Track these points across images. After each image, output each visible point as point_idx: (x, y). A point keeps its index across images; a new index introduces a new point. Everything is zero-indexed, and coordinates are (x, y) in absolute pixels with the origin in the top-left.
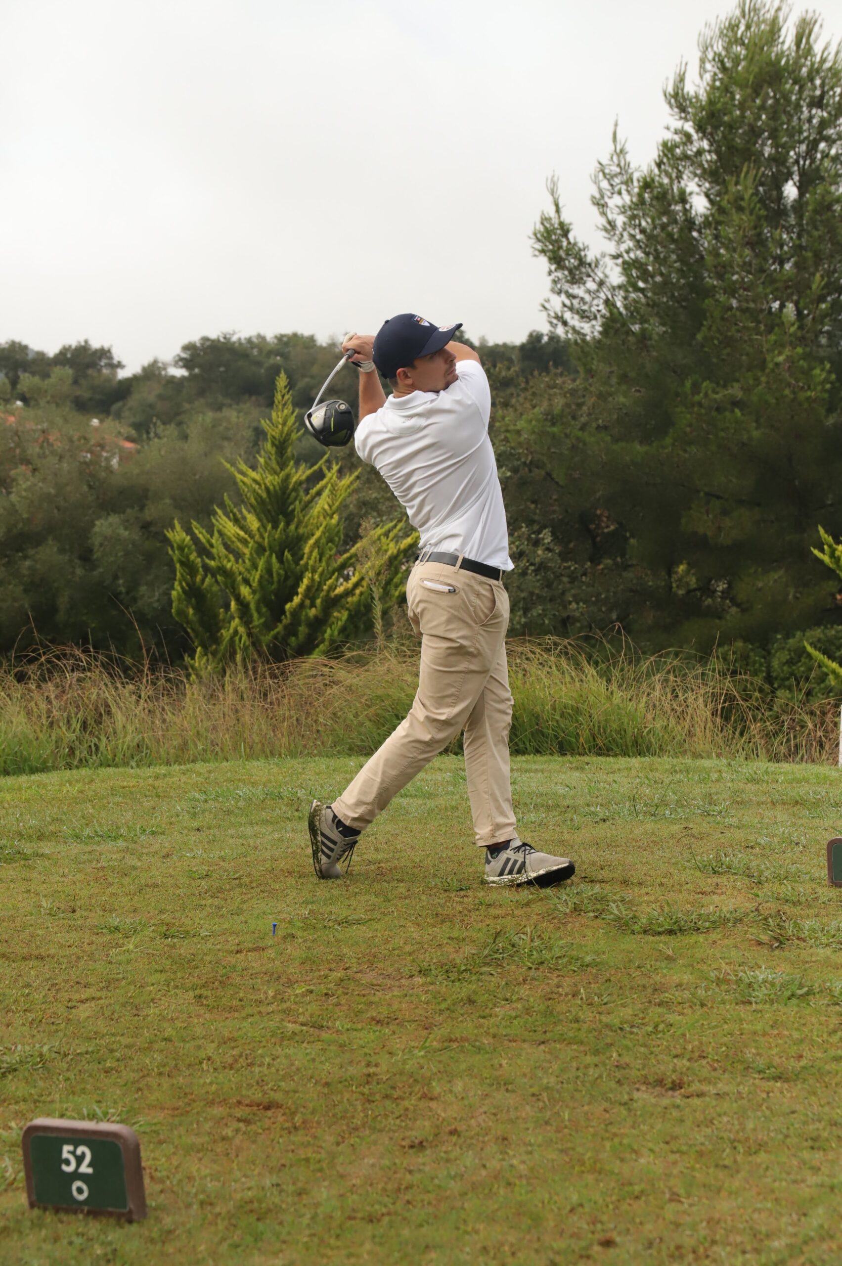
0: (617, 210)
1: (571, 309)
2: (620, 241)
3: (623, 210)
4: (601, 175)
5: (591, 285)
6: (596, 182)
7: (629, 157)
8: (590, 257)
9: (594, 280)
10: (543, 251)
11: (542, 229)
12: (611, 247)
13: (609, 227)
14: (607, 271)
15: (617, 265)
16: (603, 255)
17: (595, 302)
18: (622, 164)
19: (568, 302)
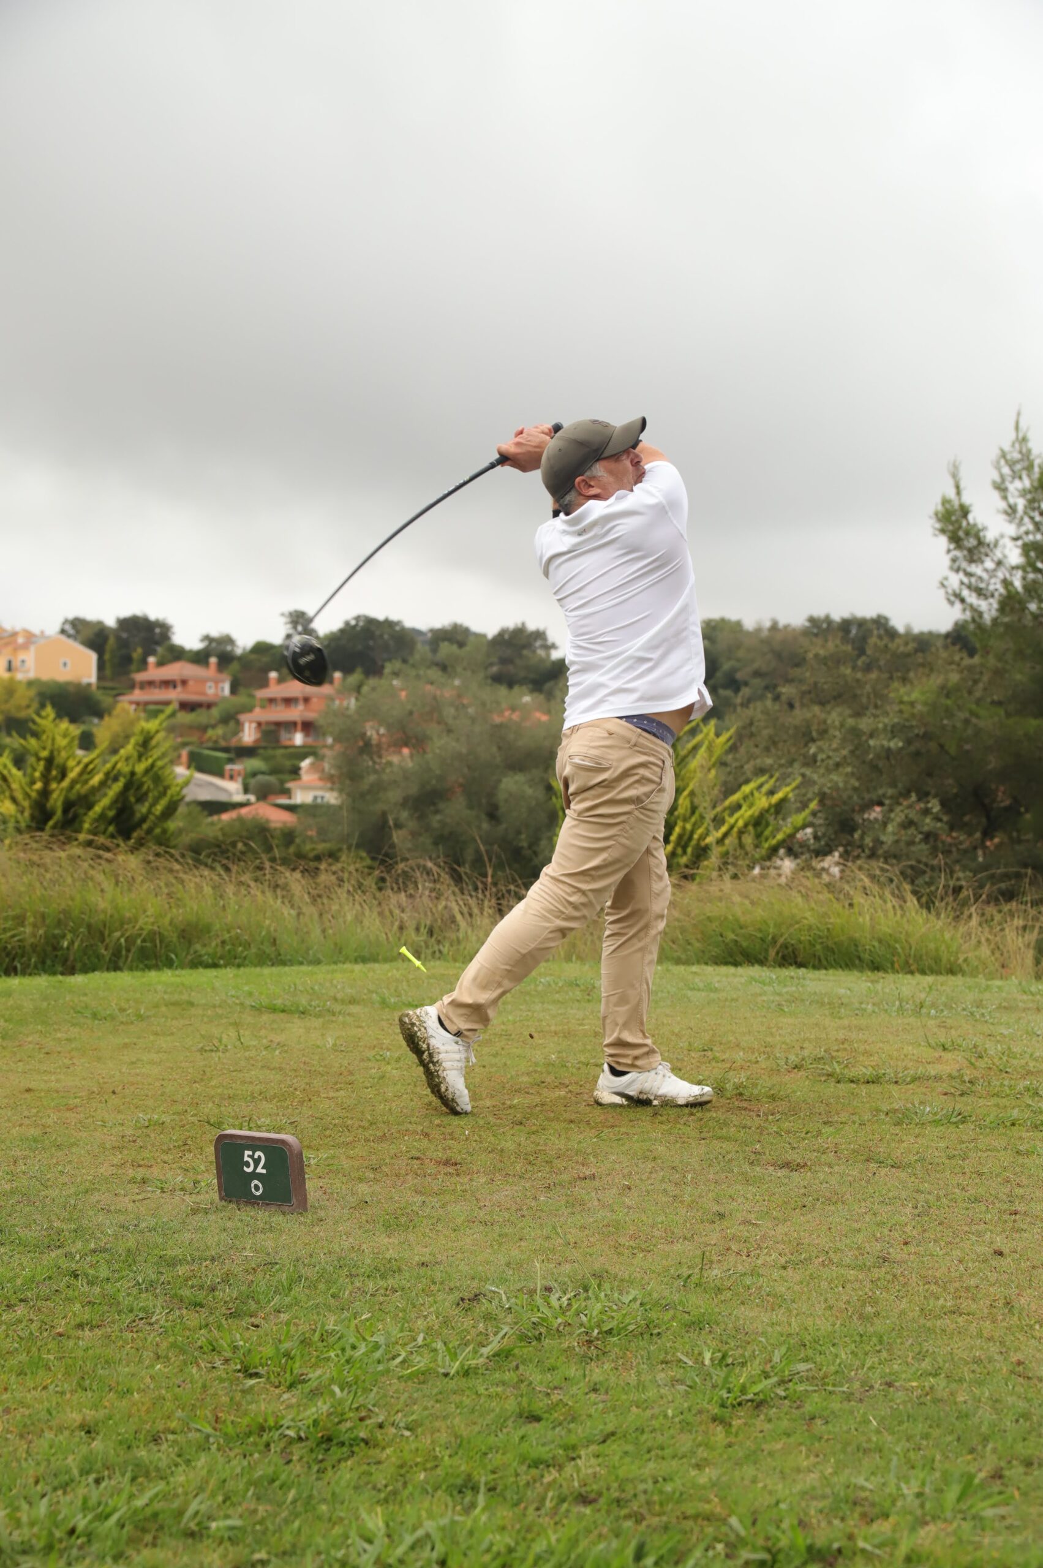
1: (969, 587)
2: (1021, 523)
5: (989, 564)
6: (998, 468)
7: (1031, 445)
8: (990, 536)
9: (992, 560)
10: (943, 531)
11: (942, 510)
12: (1011, 530)
13: (1009, 511)
14: (1007, 552)
15: (1017, 546)
16: (1002, 536)
17: (993, 581)
19: (966, 580)
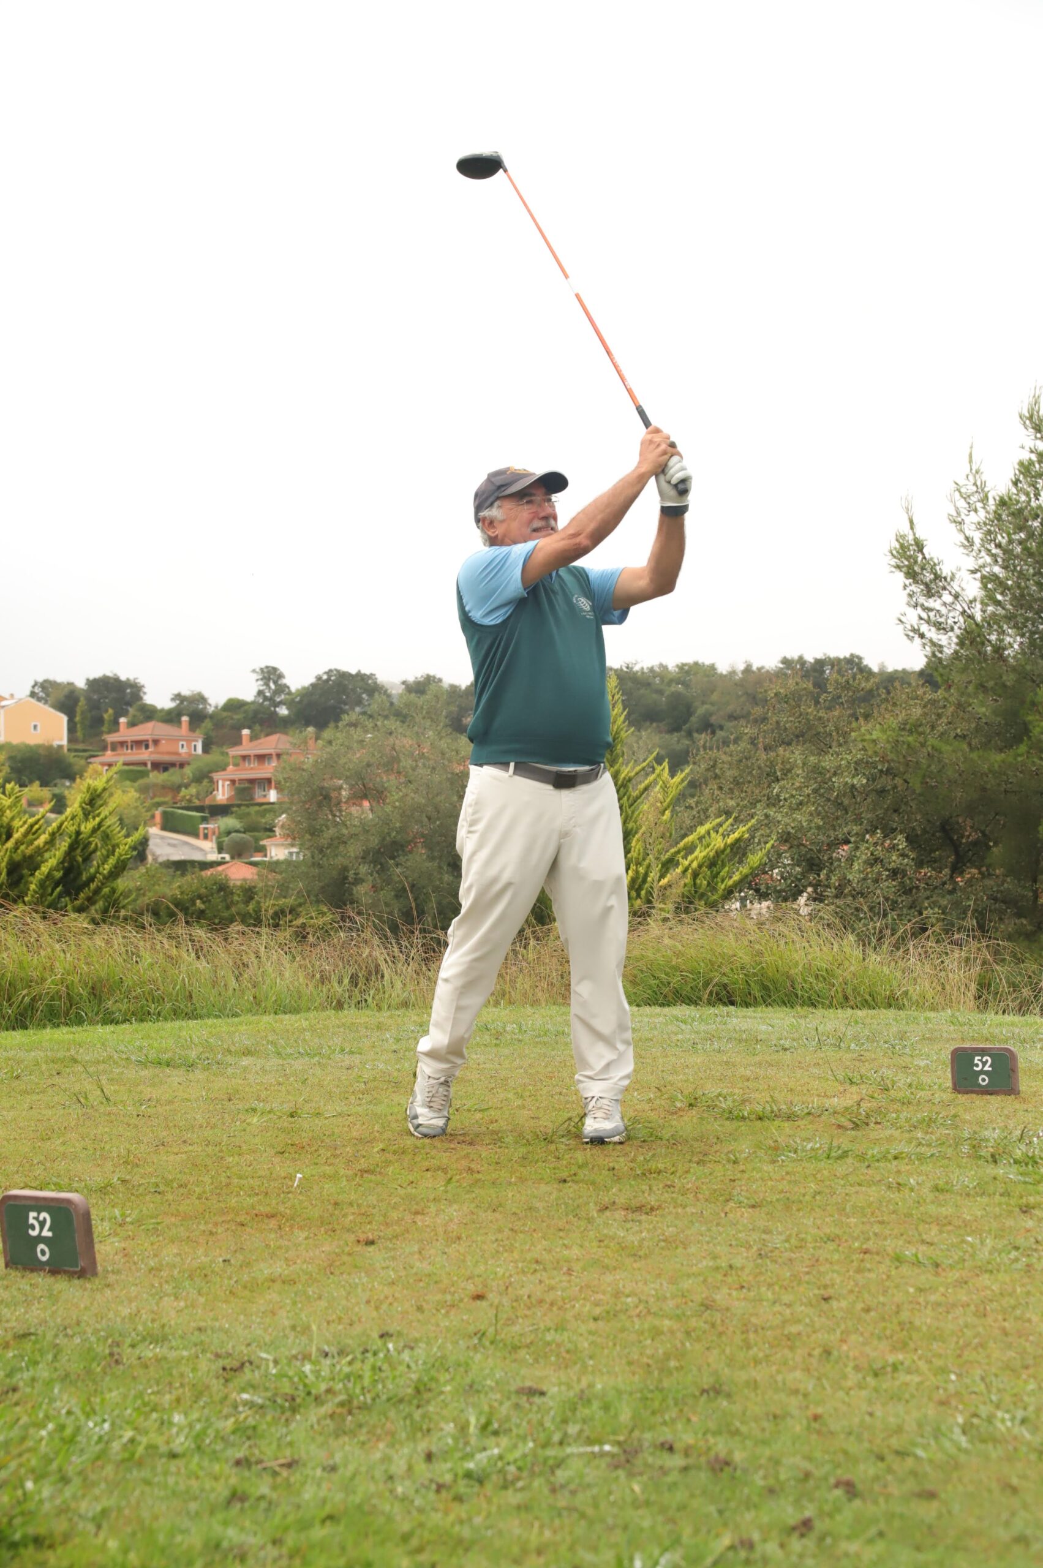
0: (973, 527)
1: (928, 621)
2: (978, 556)
3: (979, 526)
4: (957, 493)
5: (947, 598)
6: (952, 500)
7: (984, 477)
8: (945, 570)
9: (950, 593)
10: (898, 567)
11: (898, 546)
12: (968, 563)
13: (966, 543)
14: (963, 585)
15: (975, 579)
16: (960, 570)
17: (951, 615)
18: (979, 483)
19: (924, 615)
